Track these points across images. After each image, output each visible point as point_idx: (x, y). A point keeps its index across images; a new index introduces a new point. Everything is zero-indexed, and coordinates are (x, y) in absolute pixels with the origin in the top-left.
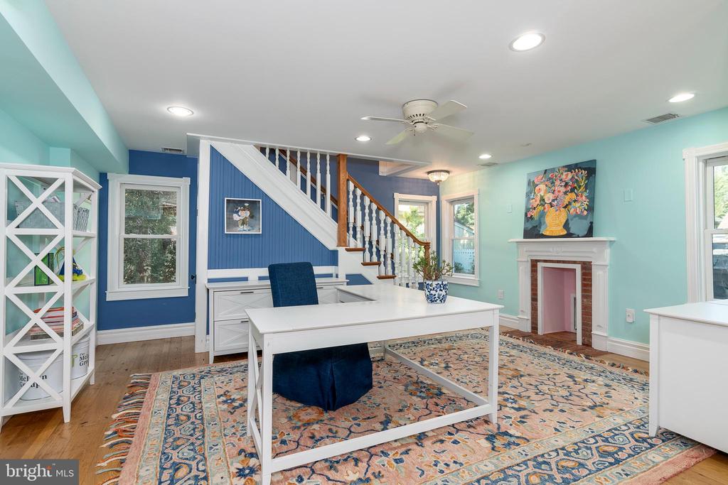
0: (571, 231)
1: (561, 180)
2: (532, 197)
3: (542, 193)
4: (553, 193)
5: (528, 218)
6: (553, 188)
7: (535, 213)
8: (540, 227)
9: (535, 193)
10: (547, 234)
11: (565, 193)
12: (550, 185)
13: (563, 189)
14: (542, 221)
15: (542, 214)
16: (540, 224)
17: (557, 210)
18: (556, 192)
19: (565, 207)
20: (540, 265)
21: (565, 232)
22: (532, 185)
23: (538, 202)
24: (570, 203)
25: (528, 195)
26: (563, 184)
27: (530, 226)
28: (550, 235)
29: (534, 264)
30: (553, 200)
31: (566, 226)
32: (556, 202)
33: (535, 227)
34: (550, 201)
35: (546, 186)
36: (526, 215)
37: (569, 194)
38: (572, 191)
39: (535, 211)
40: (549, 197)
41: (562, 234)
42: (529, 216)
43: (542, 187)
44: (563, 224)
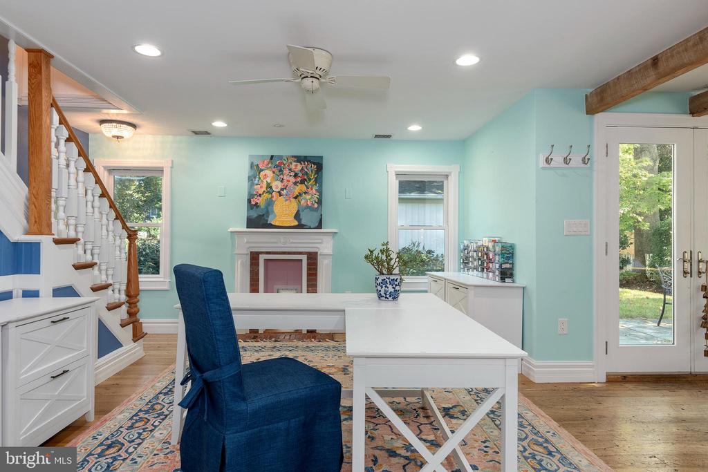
0: (302, 223)
1: (290, 170)
2: (256, 182)
3: (269, 180)
4: (282, 181)
5: (252, 206)
6: (281, 176)
7: (261, 201)
8: (268, 217)
9: (260, 178)
10: (277, 224)
11: (295, 183)
12: (276, 170)
13: (292, 180)
14: (270, 210)
15: (270, 203)
16: (268, 211)
17: (287, 200)
18: (285, 181)
19: (296, 198)
20: (262, 258)
21: (296, 223)
22: (256, 170)
23: (264, 189)
24: (300, 194)
25: (251, 179)
26: (293, 174)
27: (254, 214)
28: (281, 225)
29: (254, 257)
30: (282, 189)
31: (297, 216)
32: (285, 191)
33: (261, 217)
34: (279, 190)
35: (274, 172)
36: (249, 201)
37: (300, 185)
38: (302, 182)
39: (260, 199)
40: (277, 186)
41: (293, 225)
42: (253, 203)
43: (269, 173)
44: (294, 215)
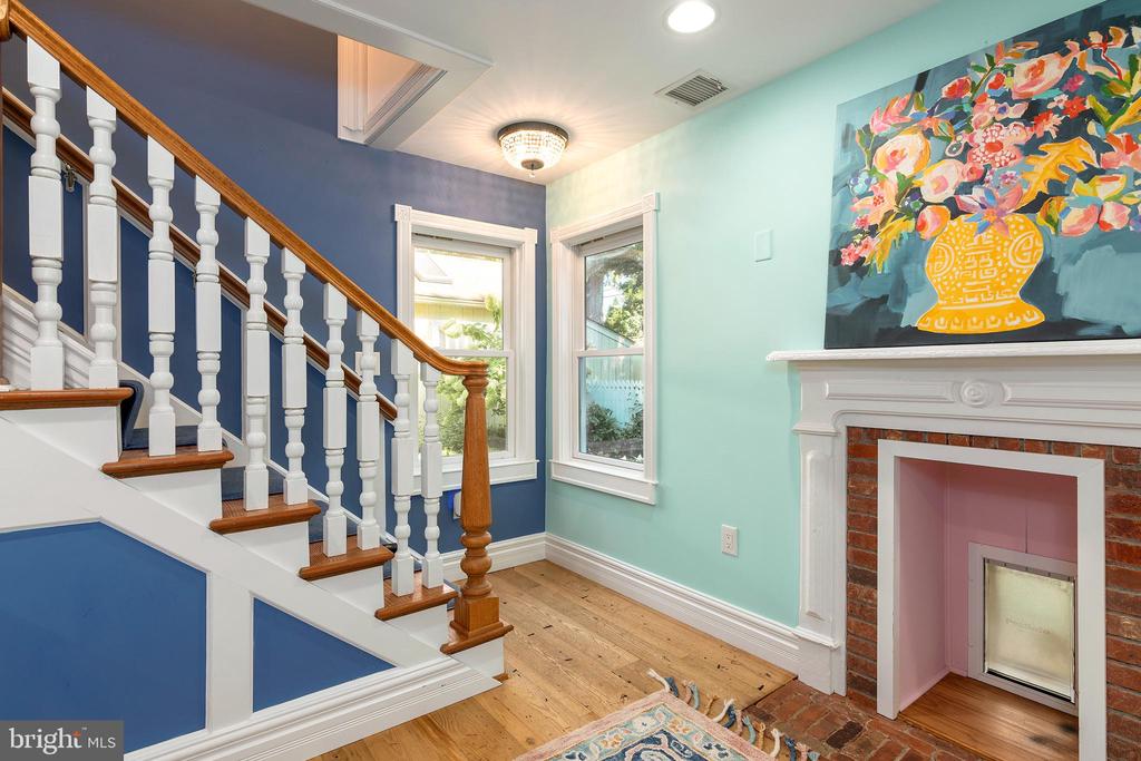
0: (1071, 310)
1: (1006, 98)
2: (860, 188)
3: (907, 168)
4: (963, 158)
5: (844, 269)
6: (962, 139)
7: (877, 251)
8: (901, 302)
9: (873, 170)
10: (939, 326)
11: (1031, 148)
12: (941, 125)
13: (1017, 135)
14: (910, 281)
15: (911, 252)
16: (900, 289)
17: (982, 229)
18: (979, 153)
19: (1033, 207)
20: (888, 452)
21: (1034, 317)
22: (861, 142)
23: (889, 203)
24: (1057, 188)
25: (842, 184)
26: (1016, 112)
27: (851, 299)
28: (955, 329)
29: (861, 447)
30: (965, 188)
31: (1041, 286)
32: (978, 192)
33: (873, 305)
34: (950, 193)
35: (928, 133)
36: (835, 258)
37: (1054, 152)
38: (1072, 129)
39: (875, 242)
40: (941, 178)
41: (1014, 323)
42: (848, 262)
43: (910, 143)
44: (1021, 282)
